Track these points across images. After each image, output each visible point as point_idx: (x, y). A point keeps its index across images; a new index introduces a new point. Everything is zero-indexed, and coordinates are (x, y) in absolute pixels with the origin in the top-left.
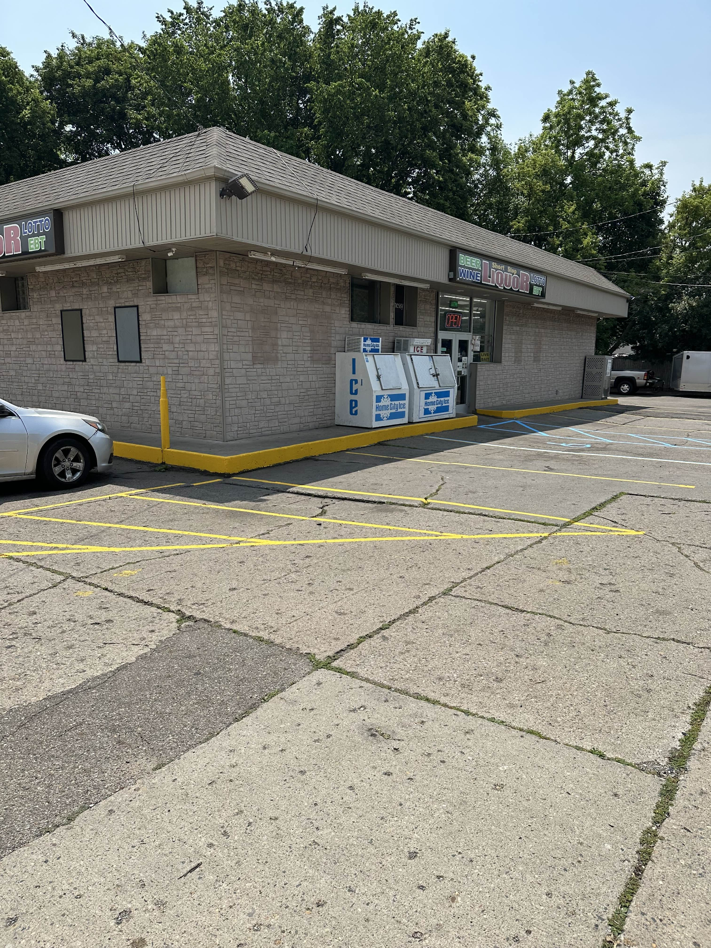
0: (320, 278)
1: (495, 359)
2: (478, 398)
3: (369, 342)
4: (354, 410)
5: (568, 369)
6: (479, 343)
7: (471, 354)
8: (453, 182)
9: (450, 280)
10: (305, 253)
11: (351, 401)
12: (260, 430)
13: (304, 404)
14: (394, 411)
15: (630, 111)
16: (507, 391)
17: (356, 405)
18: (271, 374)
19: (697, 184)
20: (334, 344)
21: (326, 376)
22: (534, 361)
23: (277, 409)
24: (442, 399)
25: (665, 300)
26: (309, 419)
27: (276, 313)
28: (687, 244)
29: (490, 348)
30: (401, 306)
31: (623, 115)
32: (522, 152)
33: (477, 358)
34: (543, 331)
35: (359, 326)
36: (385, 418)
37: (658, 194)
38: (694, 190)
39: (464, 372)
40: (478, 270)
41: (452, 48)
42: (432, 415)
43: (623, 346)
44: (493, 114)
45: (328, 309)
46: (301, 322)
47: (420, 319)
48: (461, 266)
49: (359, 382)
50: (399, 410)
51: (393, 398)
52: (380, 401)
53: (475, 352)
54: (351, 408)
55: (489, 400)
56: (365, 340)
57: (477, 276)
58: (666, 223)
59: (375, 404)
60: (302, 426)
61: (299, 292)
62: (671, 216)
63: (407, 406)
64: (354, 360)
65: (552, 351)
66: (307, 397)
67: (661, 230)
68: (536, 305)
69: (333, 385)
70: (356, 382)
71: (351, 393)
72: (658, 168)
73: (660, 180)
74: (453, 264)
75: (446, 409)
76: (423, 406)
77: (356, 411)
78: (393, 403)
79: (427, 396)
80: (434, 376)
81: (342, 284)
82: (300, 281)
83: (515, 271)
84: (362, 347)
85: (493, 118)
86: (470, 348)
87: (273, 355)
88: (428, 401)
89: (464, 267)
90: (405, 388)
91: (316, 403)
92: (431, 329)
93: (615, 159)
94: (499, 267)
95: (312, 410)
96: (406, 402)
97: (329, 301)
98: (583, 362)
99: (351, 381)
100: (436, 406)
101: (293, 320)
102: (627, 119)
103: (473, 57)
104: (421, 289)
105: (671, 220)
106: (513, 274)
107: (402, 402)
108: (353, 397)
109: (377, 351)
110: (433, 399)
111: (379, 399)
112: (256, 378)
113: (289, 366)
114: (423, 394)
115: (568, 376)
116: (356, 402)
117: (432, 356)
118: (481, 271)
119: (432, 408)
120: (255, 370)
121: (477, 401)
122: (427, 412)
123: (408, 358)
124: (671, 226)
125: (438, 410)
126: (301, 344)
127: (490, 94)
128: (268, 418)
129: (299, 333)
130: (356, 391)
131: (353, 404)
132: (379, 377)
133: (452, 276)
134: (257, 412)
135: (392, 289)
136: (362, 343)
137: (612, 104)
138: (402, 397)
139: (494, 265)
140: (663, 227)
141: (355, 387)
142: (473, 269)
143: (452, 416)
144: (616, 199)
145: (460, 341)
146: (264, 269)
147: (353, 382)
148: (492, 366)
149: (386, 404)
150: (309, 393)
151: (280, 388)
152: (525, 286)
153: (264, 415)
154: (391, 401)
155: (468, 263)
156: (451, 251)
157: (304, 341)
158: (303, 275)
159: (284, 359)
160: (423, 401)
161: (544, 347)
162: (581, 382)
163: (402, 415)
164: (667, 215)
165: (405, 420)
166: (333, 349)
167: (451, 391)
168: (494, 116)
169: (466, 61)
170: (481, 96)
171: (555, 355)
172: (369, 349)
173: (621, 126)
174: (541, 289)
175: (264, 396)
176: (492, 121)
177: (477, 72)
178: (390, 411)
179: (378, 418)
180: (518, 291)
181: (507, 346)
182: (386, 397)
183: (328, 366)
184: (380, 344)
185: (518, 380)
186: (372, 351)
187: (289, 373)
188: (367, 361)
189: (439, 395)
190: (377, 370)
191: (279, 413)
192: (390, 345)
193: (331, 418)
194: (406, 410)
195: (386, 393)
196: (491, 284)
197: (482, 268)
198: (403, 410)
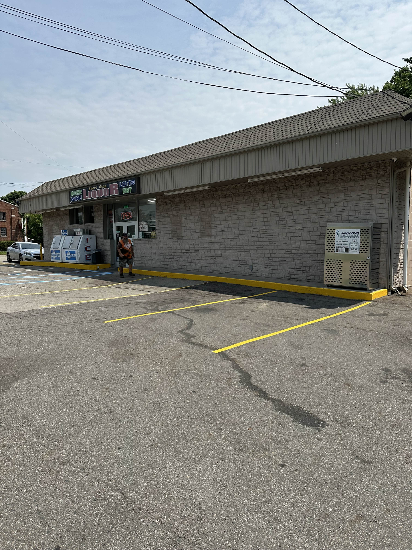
3: (63, 232)
6: (146, 226)
14: (57, 256)
24: (73, 254)
36: (54, 259)
40: (80, 195)
45: (64, 222)
47: (96, 219)
50: (58, 257)
57: (80, 198)
59: (51, 253)
63: (61, 255)
75: (75, 259)
79: (67, 252)
83: (105, 186)
88: (67, 254)
89: (73, 196)
90: (60, 248)
92: (101, 223)
94: (93, 188)
96: (60, 254)
97: (64, 219)
106: (104, 188)
107: (59, 253)
109: (66, 234)
110: (69, 254)
111: (52, 251)
114: (65, 251)
119: (69, 257)
122: (67, 259)
125: (71, 259)
135: (83, 210)
139: (90, 189)
142: (77, 196)
143: (77, 263)
149: (54, 253)
152: (114, 192)
154: (56, 253)
155: (75, 194)
160: (65, 254)
163: (59, 258)
165: (60, 261)
167: (76, 251)
172: (64, 234)
178: (55, 256)
179: (52, 258)
180: (109, 196)
181: (161, 226)
182: (54, 251)
184: (67, 232)
189: (71, 252)
194: (61, 257)
195: (54, 249)
196: (88, 199)
197: (82, 193)
198: (59, 257)
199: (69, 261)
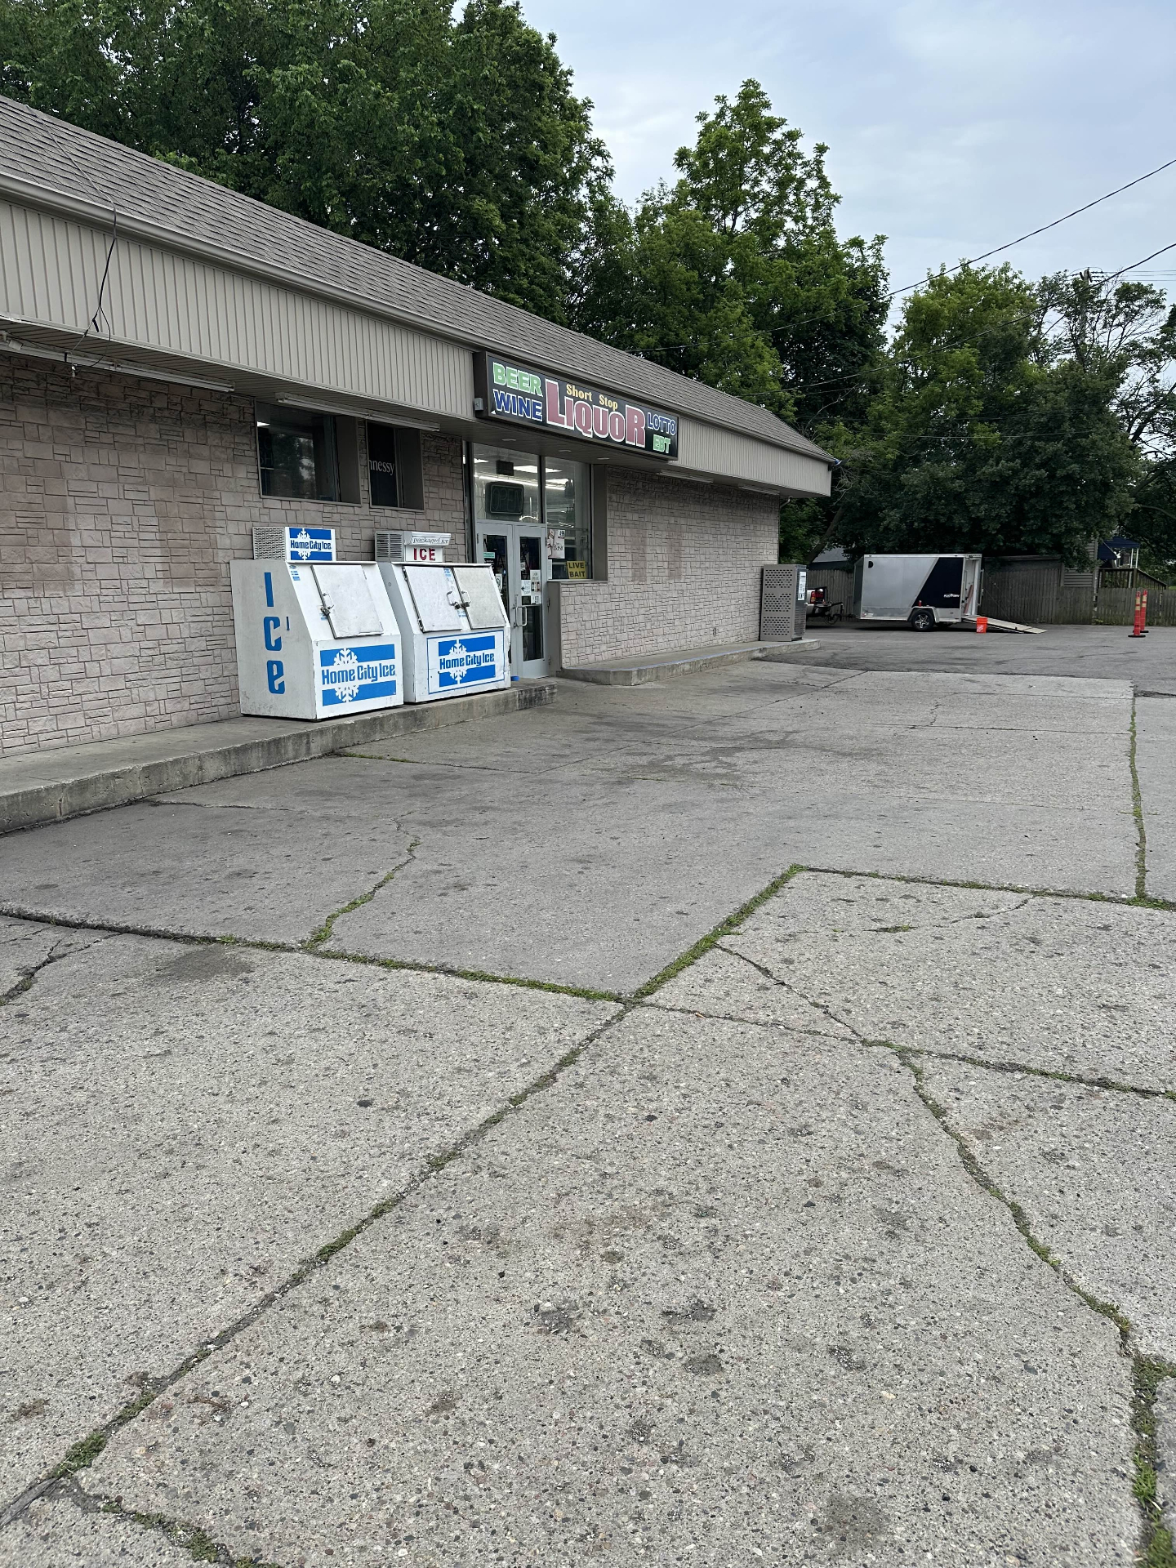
0: (176, 400)
1: (596, 572)
2: (565, 646)
3: (303, 538)
4: (277, 682)
5: (732, 590)
6: (562, 543)
7: (547, 565)
8: (529, 260)
9: (477, 413)
10: (92, 333)
11: (270, 664)
12: (35, 739)
13: (155, 674)
14: (368, 681)
15: (821, 149)
16: (621, 631)
17: (280, 673)
18: (55, 611)
19: (936, 272)
20: (224, 542)
21: (209, 611)
22: (670, 576)
23: (79, 688)
24: (479, 653)
25: (895, 469)
26: (170, 706)
27: (60, 475)
28: (926, 375)
29: (585, 553)
30: (387, 468)
31: (810, 155)
32: (648, 215)
33: (559, 571)
34: (683, 521)
35: (286, 505)
36: (348, 698)
37: (876, 294)
38: (932, 284)
39: (536, 599)
40: (535, 397)
41: (514, 17)
42: (459, 685)
43: (830, 547)
44: (597, 149)
45: (201, 467)
46: (132, 495)
47: (430, 494)
48: (499, 387)
49: (283, 622)
50: (381, 680)
51: (363, 654)
52: (332, 663)
53: (554, 560)
54: (271, 679)
55: (589, 650)
56: (294, 534)
57: (535, 410)
58: (891, 342)
59: (318, 668)
60: (151, 722)
61: (121, 429)
62: (898, 329)
63: (399, 669)
64: (268, 576)
65: (703, 557)
66: (159, 659)
67: (882, 353)
68: (665, 473)
69: (230, 630)
70: (277, 623)
71: (269, 647)
72: (871, 248)
73: (876, 267)
74: (481, 383)
75: (490, 672)
76: (436, 670)
77: (282, 685)
78: (365, 665)
79: (444, 648)
80: (457, 607)
81: (236, 416)
82: (121, 406)
83: (615, 405)
84: (288, 549)
85: (599, 158)
86: (545, 552)
87: (59, 567)
88: (447, 658)
89: (505, 388)
90: (391, 634)
91: (184, 671)
92: (455, 514)
93: (802, 233)
94: (581, 394)
95: (176, 686)
96: (397, 662)
97: (205, 451)
98: (758, 576)
99: (267, 620)
100: (466, 667)
101: (108, 490)
102: (819, 162)
103: (552, 38)
104: (427, 433)
105: (898, 335)
106: (611, 410)
108: (274, 656)
111: (328, 657)
112: (12, 620)
113: (104, 592)
114: (434, 645)
115: (733, 602)
116: (279, 664)
117: (452, 567)
118: (543, 400)
119: (457, 672)
120: (9, 603)
121: (563, 652)
122: (445, 680)
123: (398, 572)
124: (898, 345)
125: (470, 676)
126: (135, 543)
127: (592, 114)
128: (53, 711)
129: (128, 519)
130: (278, 641)
131: (275, 671)
132: (326, 614)
133: (480, 407)
134: (21, 698)
135: (361, 431)
136: (288, 540)
137: (792, 136)
138: (387, 652)
139: (571, 390)
140: (886, 348)
141: (275, 634)
142: (525, 395)
143: (502, 685)
144: (808, 297)
145: (524, 540)
146: (18, 374)
147: (270, 623)
148: (590, 586)
149: (348, 667)
150: (164, 649)
151: (84, 641)
152: (636, 435)
153: (43, 703)
154: (359, 660)
155: (513, 381)
156: (474, 355)
157: (143, 536)
158: (128, 392)
159: (90, 575)
160: (435, 659)
161: (687, 551)
162: (757, 612)
164: (892, 326)
165: (397, 699)
166: (221, 553)
167: (498, 636)
168: (600, 153)
169: (540, 41)
170: (575, 113)
171: (707, 565)
172: (304, 552)
173: (809, 176)
174: (668, 441)
175: (40, 662)
176: (597, 162)
177: (565, 68)
178: (358, 683)
179: (330, 698)
180: (623, 443)
181: (616, 548)
182: (345, 653)
183: (211, 589)
184: (333, 542)
185: (642, 611)
186: (313, 556)
187: (104, 607)
188: (297, 578)
189: (470, 645)
190: (322, 596)
191: (85, 698)
192: (365, 546)
193: (229, 700)
194: (398, 679)
195: (345, 645)
196: (565, 426)
197: (544, 394)
198: (389, 678)
199: (460, 689)
